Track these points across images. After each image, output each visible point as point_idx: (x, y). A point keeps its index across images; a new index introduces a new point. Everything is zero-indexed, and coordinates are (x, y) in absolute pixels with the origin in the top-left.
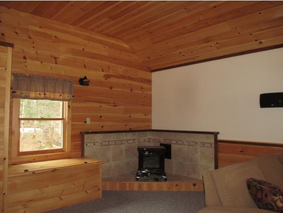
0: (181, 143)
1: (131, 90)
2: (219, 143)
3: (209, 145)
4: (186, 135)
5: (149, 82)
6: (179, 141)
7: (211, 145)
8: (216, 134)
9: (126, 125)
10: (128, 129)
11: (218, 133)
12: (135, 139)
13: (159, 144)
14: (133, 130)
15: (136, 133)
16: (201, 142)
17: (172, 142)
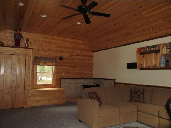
0: (103, 84)
1: (83, 61)
2: (116, 84)
8: (114, 80)
9: (80, 76)
12: (85, 82)
13: (96, 84)
14: (84, 78)
16: (110, 84)
17: (100, 83)
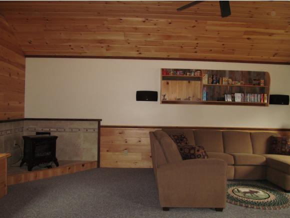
0: (63, 130)
1: (10, 75)
2: (101, 128)
3: (92, 130)
4: (68, 122)
5: (23, 67)
6: (60, 128)
7: (94, 131)
8: (99, 121)
9: (5, 114)
10: (6, 119)
11: (101, 120)
12: (12, 130)
13: (35, 133)
14: (11, 119)
15: (13, 123)
16: (84, 129)
17: (51, 129)
